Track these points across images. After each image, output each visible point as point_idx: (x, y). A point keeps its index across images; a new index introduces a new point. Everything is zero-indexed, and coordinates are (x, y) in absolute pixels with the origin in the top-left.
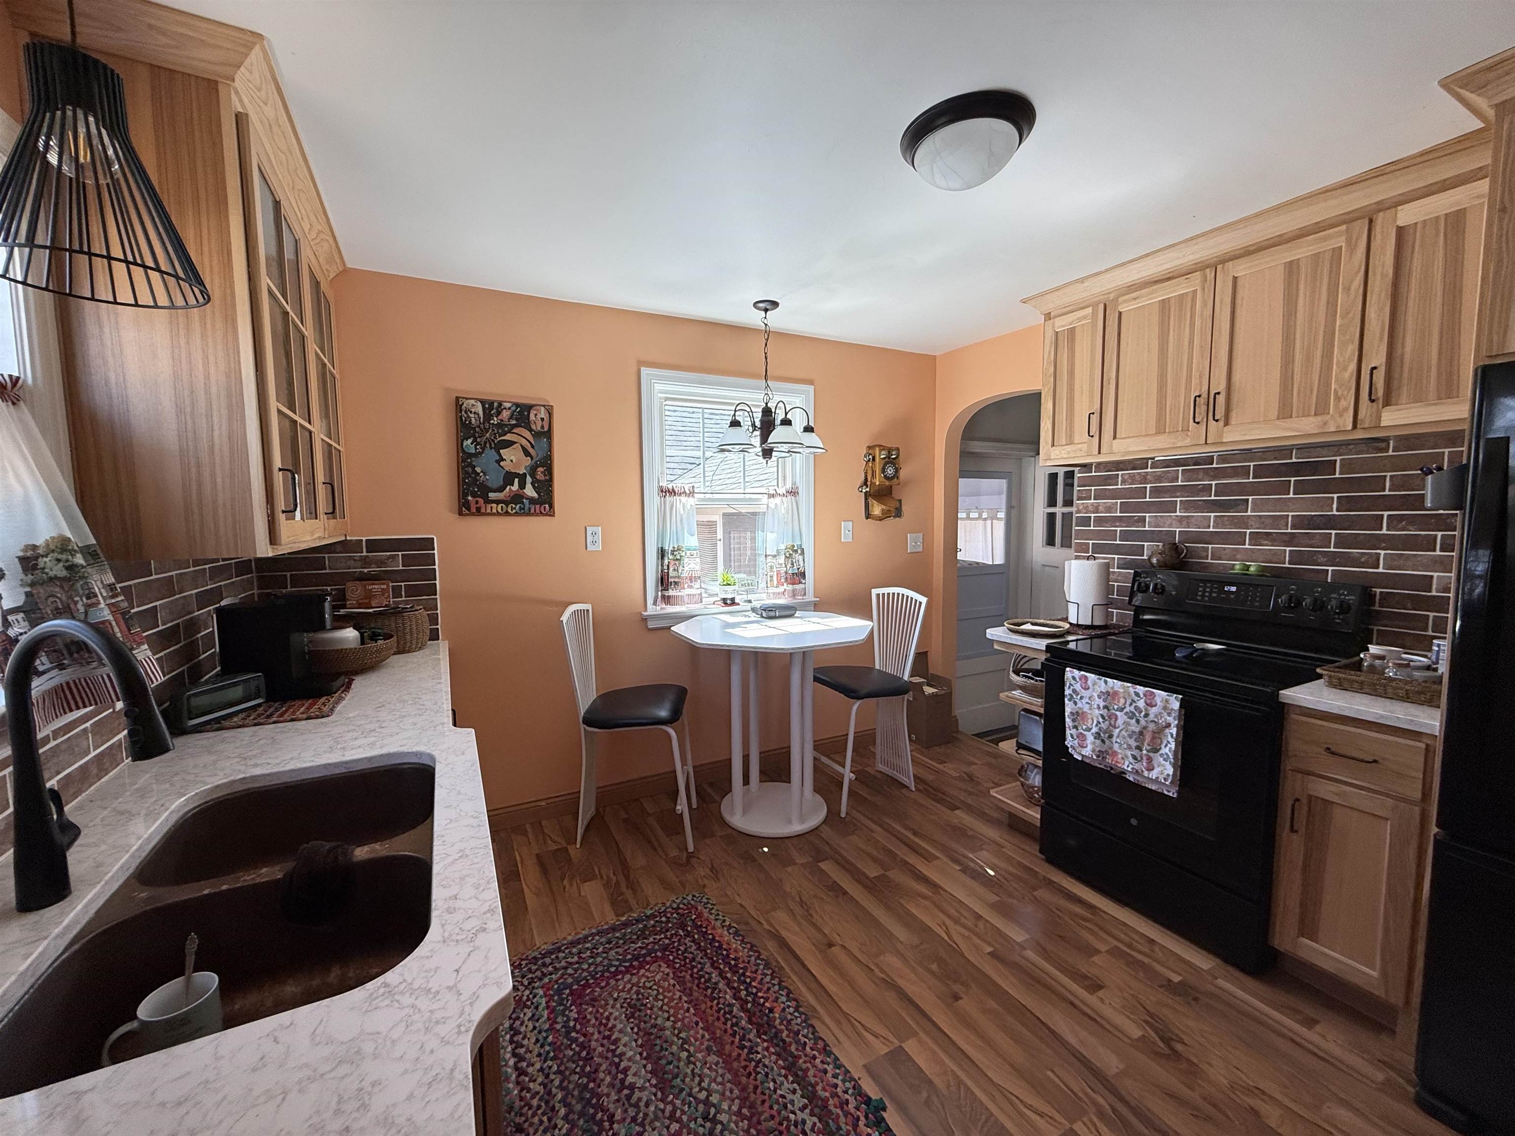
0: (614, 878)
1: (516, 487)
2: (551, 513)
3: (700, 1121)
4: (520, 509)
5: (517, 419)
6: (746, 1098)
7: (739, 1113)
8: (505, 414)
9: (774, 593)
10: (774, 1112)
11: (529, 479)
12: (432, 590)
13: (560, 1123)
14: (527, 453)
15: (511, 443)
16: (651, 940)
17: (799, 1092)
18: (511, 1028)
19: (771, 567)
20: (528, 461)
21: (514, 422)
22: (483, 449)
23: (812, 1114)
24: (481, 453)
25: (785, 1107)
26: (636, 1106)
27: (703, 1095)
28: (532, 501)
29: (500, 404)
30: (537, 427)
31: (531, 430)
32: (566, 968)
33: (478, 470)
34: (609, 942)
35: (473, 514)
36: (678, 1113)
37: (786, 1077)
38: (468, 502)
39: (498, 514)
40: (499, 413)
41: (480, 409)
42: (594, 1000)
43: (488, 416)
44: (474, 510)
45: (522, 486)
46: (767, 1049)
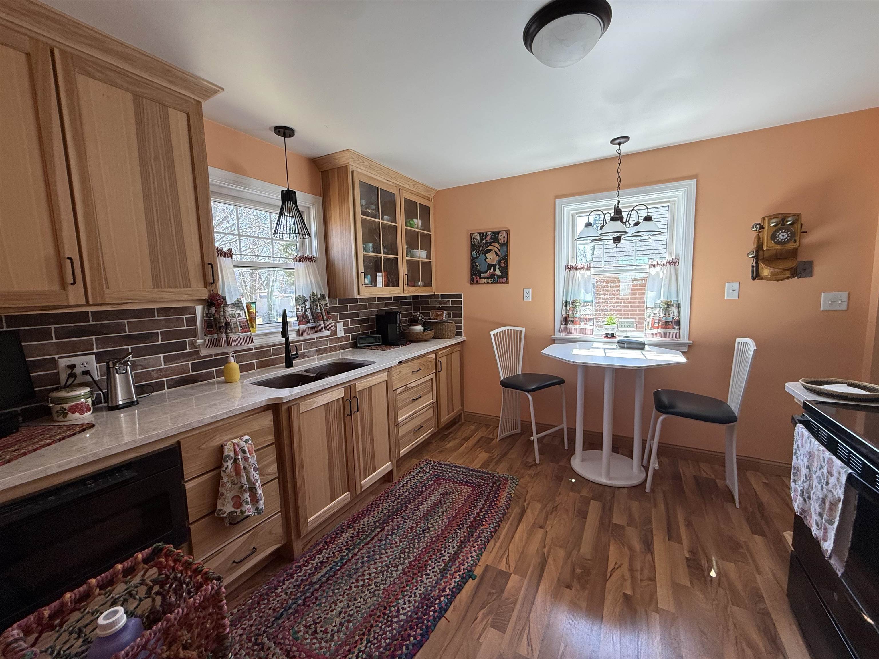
0: (496, 456)
1: (492, 271)
2: (507, 282)
3: (421, 530)
4: (494, 280)
5: (493, 239)
6: (439, 537)
7: (432, 538)
8: (489, 237)
9: (649, 334)
10: (440, 546)
11: (498, 267)
12: (460, 315)
13: (396, 502)
14: (497, 254)
15: (491, 250)
16: (478, 480)
17: (455, 549)
18: (414, 476)
19: (649, 315)
20: (497, 258)
21: (492, 240)
22: (479, 254)
23: (449, 557)
24: (478, 257)
25: (445, 548)
26: (413, 513)
27: (430, 525)
28: (499, 277)
29: (486, 233)
30: (501, 241)
31: (499, 243)
32: (445, 471)
33: (477, 264)
34: (465, 472)
35: (475, 284)
36: (419, 524)
37: (458, 543)
38: (473, 278)
39: (485, 283)
40: (486, 237)
41: (478, 237)
42: (440, 484)
43: (482, 239)
44: (475, 282)
45: (495, 270)
46: (464, 532)
